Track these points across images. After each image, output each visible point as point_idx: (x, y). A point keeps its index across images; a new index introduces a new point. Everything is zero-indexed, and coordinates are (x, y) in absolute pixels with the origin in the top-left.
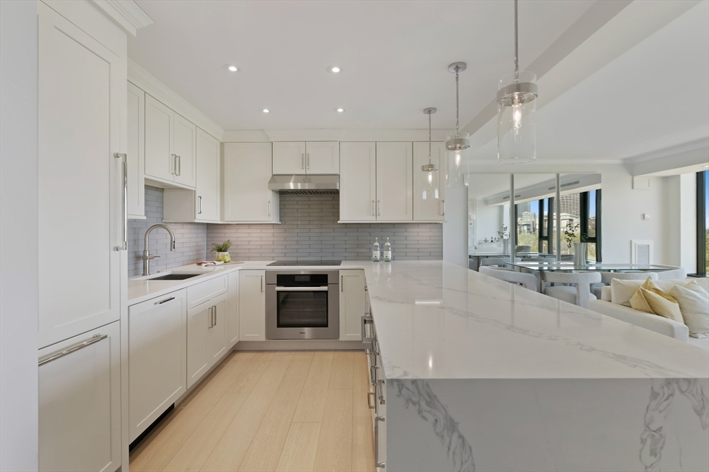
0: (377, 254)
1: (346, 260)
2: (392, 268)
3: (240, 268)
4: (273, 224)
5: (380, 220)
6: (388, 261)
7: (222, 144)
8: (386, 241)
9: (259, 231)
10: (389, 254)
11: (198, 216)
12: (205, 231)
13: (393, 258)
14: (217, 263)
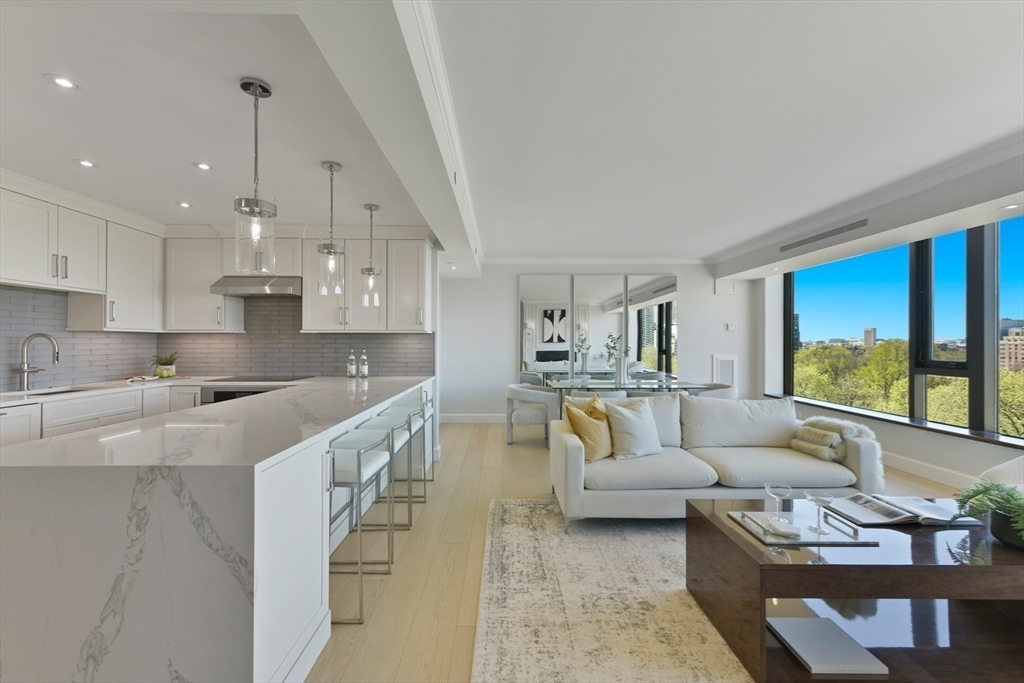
0: (353, 369)
1: (322, 376)
2: (369, 386)
3: (170, 384)
4: (237, 334)
5: (349, 329)
6: (364, 377)
7: (165, 240)
8: (362, 354)
9: (220, 341)
10: (365, 369)
11: (108, 323)
12: (155, 341)
13: (372, 373)
14: (147, 378)
